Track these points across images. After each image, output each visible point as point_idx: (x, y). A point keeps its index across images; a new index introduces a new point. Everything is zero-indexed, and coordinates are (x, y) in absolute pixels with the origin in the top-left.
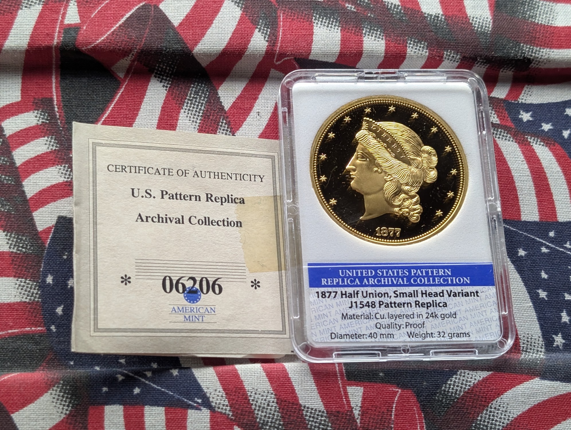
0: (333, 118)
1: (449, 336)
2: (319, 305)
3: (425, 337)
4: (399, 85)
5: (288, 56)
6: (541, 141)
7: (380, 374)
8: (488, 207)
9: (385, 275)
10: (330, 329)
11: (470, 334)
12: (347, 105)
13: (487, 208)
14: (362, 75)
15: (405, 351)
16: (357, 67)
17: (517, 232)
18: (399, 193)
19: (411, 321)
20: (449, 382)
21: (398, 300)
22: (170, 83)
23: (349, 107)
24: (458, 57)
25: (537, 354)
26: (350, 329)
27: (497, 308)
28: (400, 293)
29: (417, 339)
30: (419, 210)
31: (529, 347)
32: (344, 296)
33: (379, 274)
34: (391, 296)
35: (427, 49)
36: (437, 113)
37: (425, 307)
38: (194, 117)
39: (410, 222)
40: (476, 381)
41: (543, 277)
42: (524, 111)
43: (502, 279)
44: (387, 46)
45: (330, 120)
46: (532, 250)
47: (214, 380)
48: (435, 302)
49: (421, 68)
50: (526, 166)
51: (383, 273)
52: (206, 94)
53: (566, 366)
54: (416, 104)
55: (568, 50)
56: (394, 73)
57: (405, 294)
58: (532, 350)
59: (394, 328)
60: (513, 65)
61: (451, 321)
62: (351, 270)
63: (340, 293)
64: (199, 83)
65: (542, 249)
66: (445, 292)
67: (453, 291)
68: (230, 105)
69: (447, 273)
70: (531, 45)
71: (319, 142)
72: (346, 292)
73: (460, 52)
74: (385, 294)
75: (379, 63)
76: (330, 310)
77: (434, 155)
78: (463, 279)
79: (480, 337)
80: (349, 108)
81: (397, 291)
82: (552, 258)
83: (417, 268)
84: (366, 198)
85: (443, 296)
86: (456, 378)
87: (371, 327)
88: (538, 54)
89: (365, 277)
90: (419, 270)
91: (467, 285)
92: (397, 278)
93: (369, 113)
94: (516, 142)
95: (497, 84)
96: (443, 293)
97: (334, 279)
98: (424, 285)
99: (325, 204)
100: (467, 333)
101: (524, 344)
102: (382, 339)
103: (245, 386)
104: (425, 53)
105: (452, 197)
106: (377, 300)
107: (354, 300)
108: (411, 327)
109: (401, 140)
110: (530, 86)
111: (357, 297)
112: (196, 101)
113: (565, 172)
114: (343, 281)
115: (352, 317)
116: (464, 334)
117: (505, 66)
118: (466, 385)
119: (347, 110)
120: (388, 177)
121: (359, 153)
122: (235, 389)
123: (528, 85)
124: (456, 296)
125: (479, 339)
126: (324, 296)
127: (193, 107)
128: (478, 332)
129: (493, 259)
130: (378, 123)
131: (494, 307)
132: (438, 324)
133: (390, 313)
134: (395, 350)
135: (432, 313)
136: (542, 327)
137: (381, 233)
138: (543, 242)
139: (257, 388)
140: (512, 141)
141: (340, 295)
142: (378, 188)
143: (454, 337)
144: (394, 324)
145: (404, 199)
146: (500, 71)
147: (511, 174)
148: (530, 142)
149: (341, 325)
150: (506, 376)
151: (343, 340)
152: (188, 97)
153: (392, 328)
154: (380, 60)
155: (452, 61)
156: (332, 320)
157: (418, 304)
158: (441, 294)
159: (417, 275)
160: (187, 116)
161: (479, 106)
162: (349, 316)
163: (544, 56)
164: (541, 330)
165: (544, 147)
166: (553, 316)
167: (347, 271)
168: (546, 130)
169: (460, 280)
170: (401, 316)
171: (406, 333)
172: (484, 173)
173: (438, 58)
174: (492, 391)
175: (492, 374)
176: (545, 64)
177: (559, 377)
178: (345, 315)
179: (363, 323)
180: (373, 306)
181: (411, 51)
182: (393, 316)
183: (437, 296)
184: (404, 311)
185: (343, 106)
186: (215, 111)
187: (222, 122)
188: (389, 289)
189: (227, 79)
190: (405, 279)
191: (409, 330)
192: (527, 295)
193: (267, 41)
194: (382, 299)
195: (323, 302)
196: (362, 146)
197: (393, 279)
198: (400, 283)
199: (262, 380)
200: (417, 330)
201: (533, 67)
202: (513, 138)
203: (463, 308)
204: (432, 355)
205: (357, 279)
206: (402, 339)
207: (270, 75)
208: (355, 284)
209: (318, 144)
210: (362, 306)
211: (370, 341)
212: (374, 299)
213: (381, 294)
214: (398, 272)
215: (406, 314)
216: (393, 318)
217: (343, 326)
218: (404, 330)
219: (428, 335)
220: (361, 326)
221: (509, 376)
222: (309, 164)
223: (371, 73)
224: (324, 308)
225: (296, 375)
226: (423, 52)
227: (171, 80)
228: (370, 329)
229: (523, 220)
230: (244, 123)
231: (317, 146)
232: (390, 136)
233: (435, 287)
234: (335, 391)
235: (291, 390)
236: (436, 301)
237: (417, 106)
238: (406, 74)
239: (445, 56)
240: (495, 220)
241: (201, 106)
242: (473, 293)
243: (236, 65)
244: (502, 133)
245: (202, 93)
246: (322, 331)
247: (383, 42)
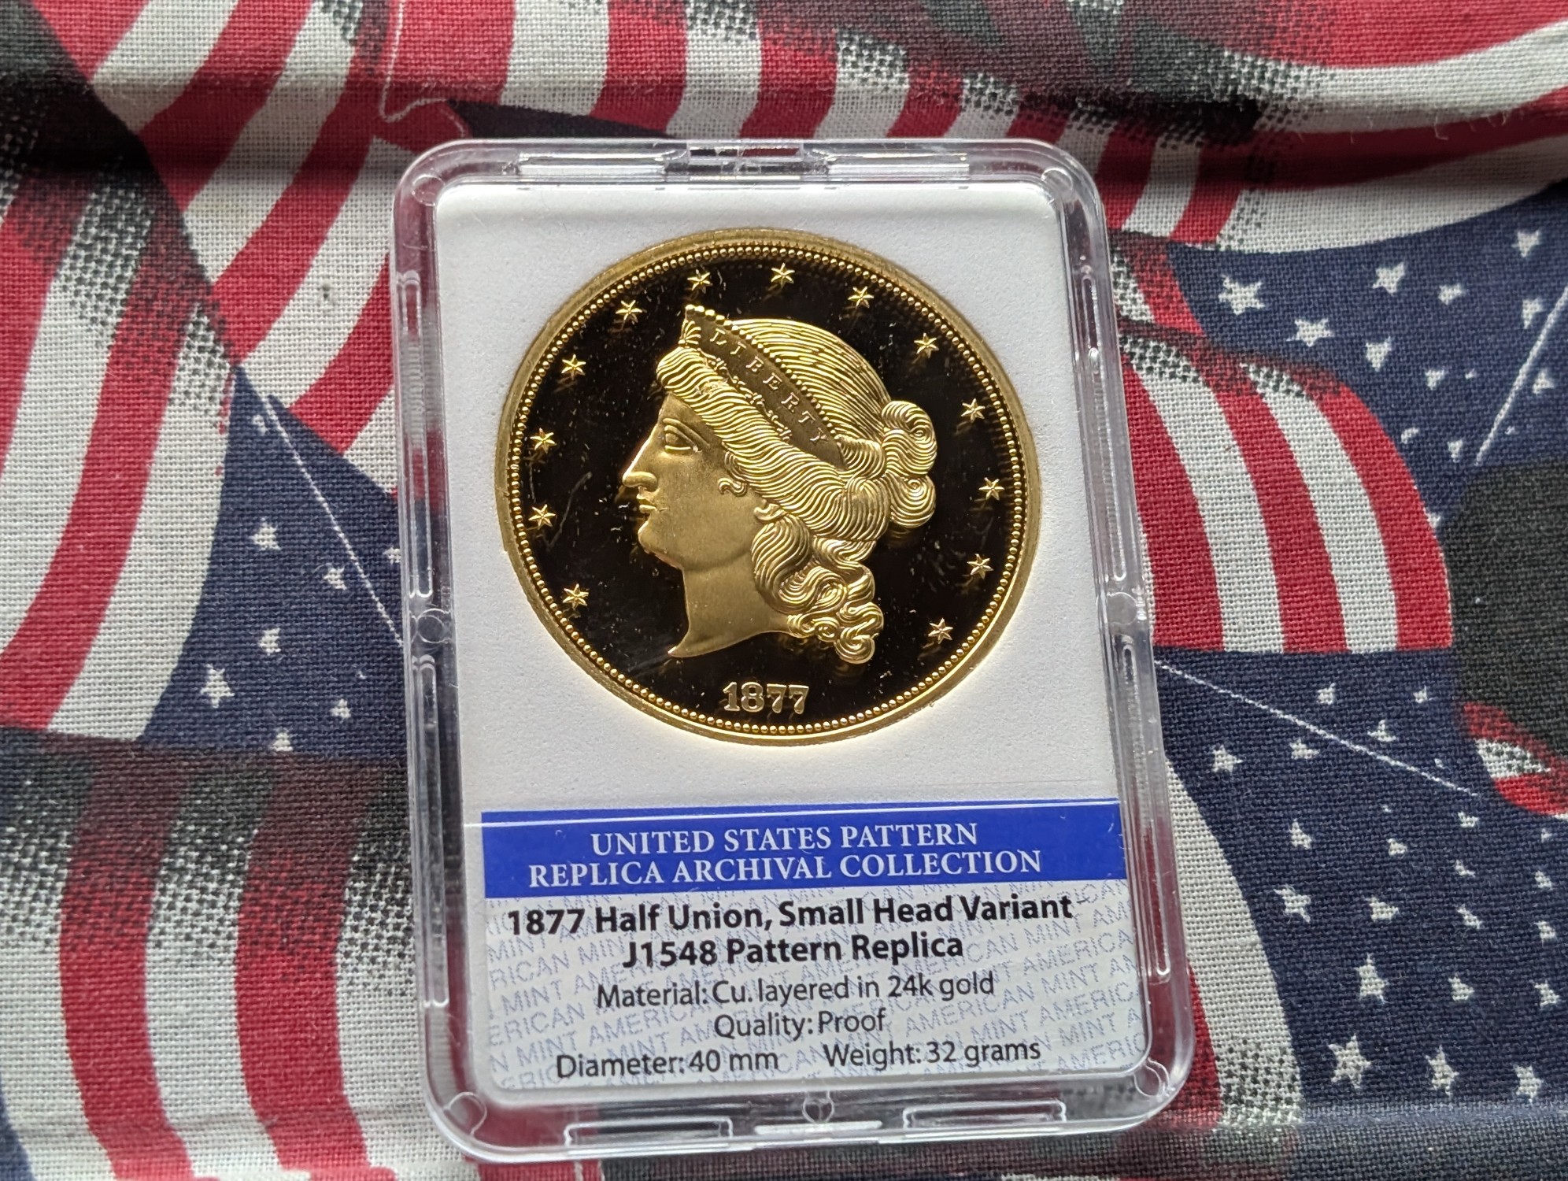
0: (580, 308)
1: (967, 1057)
2: (519, 958)
3: (885, 1062)
4: (809, 193)
5: (426, 93)
6: (1291, 381)
8: (1104, 608)
9: (750, 847)
10: (556, 1042)
11: (1041, 1048)
12: (629, 263)
13: (1100, 612)
14: (681, 158)
15: (817, 1113)
16: (668, 132)
17: (1210, 689)
18: (804, 563)
19: (837, 1007)
21: (795, 935)
22: (16, 187)
23: (636, 268)
24: (1011, 96)
25: (1274, 1109)
26: (627, 1040)
27: (1132, 956)
28: (802, 911)
29: (858, 1071)
30: (873, 621)
31: (1249, 1085)
32: (607, 925)
33: (731, 846)
34: (769, 923)
35: (904, 71)
36: (936, 287)
37: (885, 956)
38: (96, 307)
39: (842, 662)
41: (1295, 843)
42: (1234, 279)
43: (1150, 854)
44: (769, 60)
45: (567, 315)
46: (1260, 751)
48: (920, 937)
49: (889, 136)
50: (1241, 466)
51: (743, 840)
52: (142, 227)
53: (1369, 1152)
54: (864, 258)
55: (1383, 70)
56: (791, 152)
57: (817, 915)
58: (1259, 1097)
59: (778, 1033)
60: (1199, 124)
61: (975, 1004)
62: (633, 835)
63: (594, 915)
64: (116, 188)
65: (1294, 746)
66: (956, 904)
67: (983, 900)
68: (226, 263)
69: (965, 838)
70: (1258, 56)
71: (528, 389)
72: (613, 910)
73: (1019, 82)
74: (748, 913)
75: (743, 118)
76: (555, 977)
77: (926, 432)
78: (1019, 856)
79: (1073, 1057)
80: (636, 274)
81: (791, 904)
82: (1326, 777)
83: (860, 822)
84: (691, 583)
85: (949, 917)
87: (699, 1031)
88: (1283, 85)
89: (681, 857)
90: (867, 830)
91: (1032, 876)
92: (791, 859)
93: (704, 290)
94: (1207, 384)
95: (1147, 188)
96: (948, 906)
97: (575, 867)
98: (885, 880)
99: (547, 605)
100: (1028, 1045)
101: (1230, 1075)
102: (738, 1072)
104: (900, 83)
105: (983, 575)
106: (721, 935)
107: (640, 937)
108: (837, 1029)
109: (815, 382)
110: (1256, 195)
111: (653, 927)
112: (104, 251)
113: (1372, 485)
114: (604, 873)
115: (634, 998)
116: (1020, 1049)
117: (1172, 127)
119: (629, 278)
120: (766, 507)
121: (667, 428)
123: (1252, 190)
124: (994, 917)
125: (1071, 1067)
126: (536, 927)
127: (96, 272)
128: (1068, 1039)
129: (1119, 785)
130: (736, 324)
131: (1122, 952)
132: (929, 1017)
133: (767, 981)
134: (779, 1109)
135: (911, 979)
136: (1292, 1017)
137: (739, 703)
138: (1296, 725)
140: (1195, 380)
141: (594, 921)
142: (731, 548)
143: (985, 1058)
144: (780, 1018)
145: (821, 584)
146: (1158, 145)
147: (1190, 492)
148: (1255, 383)
149: (593, 1028)
151: (599, 1081)
152: (77, 238)
153: (771, 1033)
154: (746, 109)
155: (991, 112)
156: (563, 1011)
157: (864, 948)
158: (943, 912)
159: (861, 845)
160: (73, 303)
161: (1075, 264)
162: (621, 997)
163: (1304, 92)
164: (1290, 1028)
165: (1302, 402)
166: (1332, 977)
167: (620, 837)
168: (1310, 342)
169: (1006, 862)
170: (805, 991)
171: (822, 1051)
172: (1092, 492)
173: (942, 101)
176: (1306, 117)
178: (608, 991)
179: (671, 1020)
180: (708, 958)
181: (852, 76)
182: (775, 992)
183: (929, 918)
184: (815, 973)
185: (614, 266)
186: (172, 283)
187: (197, 324)
188: (765, 897)
189: (217, 173)
190: (819, 860)
191: (830, 1037)
192: (1243, 905)
193: (353, 42)
194: (740, 932)
195: (532, 949)
196: (679, 404)
197: (778, 860)
198: (803, 874)
200: (858, 1040)
201: (1267, 128)
202: (1197, 371)
203: (1017, 959)
204: (910, 1126)
205: (653, 866)
206: (805, 1072)
207: (369, 159)
208: (647, 881)
209: (525, 396)
210: (667, 958)
211: (695, 1080)
212: (710, 934)
213: (737, 913)
214: (794, 839)
215: (819, 983)
216: (776, 998)
217: (602, 1032)
218: (813, 1041)
219: (896, 1054)
220: (665, 1027)
222: (493, 465)
223: (710, 153)
224: (535, 970)
226: (893, 80)
227: (19, 177)
228: (695, 1038)
229: (1229, 648)
230: (275, 325)
231: (522, 404)
232: (774, 368)
233: (920, 887)
236: (924, 934)
237: (869, 266)
238: (831, 157)
239: (966, 92)
240: (1128, 653)
241: (124, 267)
242: (1053, 903)
243: (250, 124)
244: (1161, 354)
245: (128, 222)
246: (526, 1052)
247: (756, 45)
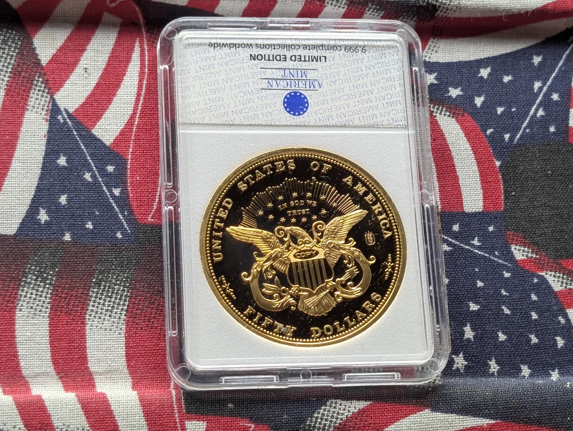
6: (446, 111)
7: (229, 405)
20: (316, 415)
24: (344, 2)
40: (349, 413)
42: (427, 72)
47: (13, 414)
52: (18, 44)
53: (465, 394)
60: (415, 13)
64: (8, 30)
65: (443, 246)
68: (49, 59)
82: (455, 258)
86: (325, 410)
103: (54, 422)
110: (436, 40)
112: (3, 53)
113: (475, 150)
117: (405, 14)
118: (337, 418)
122: (40, 425)
123: (434, 38)
138: (444, 238)
139: (69, 424)
148: (433, 112)
150: (388, 407)
155: (337, 7)
163: (454, 2)
165: (450, 119)
166: (454, 331)
168: (454, 96)
173: (318, 3)
174: (370, 426)
175: (370, 404)
176: (455, 11)
177: (455, 409)
186: (29, 65)
187: (38, 81)
189: (46, 25)
199: (76, 413)
201: (440, 15)
207: (103, 20)
221: (392, 407)
225: (121, 406)
230: (67, 82)
234: (170, 427)
235: (112, 427)
241: (11, 59)
245: (12, 42)
